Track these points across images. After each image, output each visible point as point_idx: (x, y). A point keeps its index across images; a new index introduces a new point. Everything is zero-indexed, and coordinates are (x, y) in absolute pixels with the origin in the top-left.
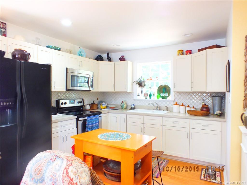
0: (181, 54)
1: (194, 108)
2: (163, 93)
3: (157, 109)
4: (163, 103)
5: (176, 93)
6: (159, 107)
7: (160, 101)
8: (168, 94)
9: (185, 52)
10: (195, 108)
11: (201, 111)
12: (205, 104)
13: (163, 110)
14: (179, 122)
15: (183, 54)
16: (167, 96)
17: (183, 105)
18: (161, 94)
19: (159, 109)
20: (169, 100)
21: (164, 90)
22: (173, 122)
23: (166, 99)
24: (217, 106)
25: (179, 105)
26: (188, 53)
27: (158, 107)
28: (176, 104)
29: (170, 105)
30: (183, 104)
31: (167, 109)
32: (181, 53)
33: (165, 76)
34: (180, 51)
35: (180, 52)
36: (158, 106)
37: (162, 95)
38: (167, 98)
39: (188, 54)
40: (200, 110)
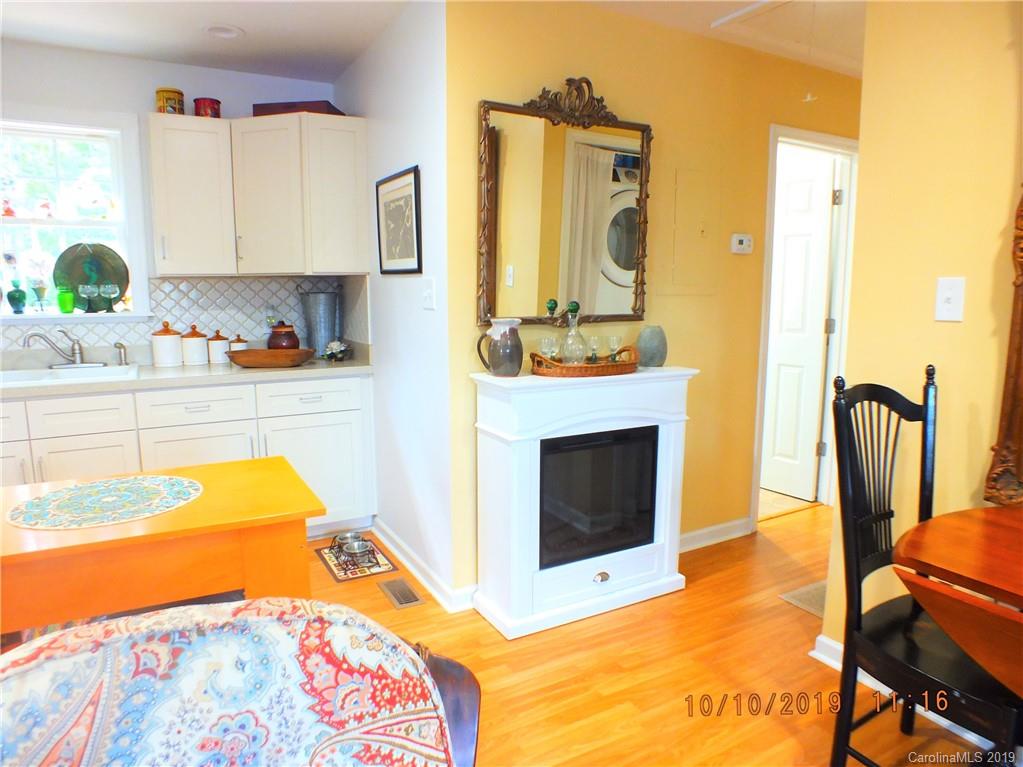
0: (174, 108)
1: (239, 340)
2: (86, 281)
3: (74, 362)
4: (95, 330)
5: (157, 282)
6: (81, 348)
7: (77, 322)
8: (118, 289)
9: (189, 103)
10: (246, 342)
11: (269, 348)
12: (282, 324)
13: (105, 365)
14: (209, 403)
15: (181, 111)
16: (113, 296)
17: (194, 333)
18: (80, 288)
19: (82, 362)
20: (126, 314)
21: (94, 268)
22: (184, 405)
23: (110, 309)
24: (323, 325)
25: (179, 334)
26: (209, 111)
27: (73, 350)
28: (166, 330)
29: (135, 338)
30: (194, 328)
31: (122, 355)
32: (177, 106)
33: (95, 202)
34: (172, 95)
35: (170, 99)
36: (77, 347)
37: (87, 291)
38: (115, 307)
39: (206, 115)
40: (264, 347)
